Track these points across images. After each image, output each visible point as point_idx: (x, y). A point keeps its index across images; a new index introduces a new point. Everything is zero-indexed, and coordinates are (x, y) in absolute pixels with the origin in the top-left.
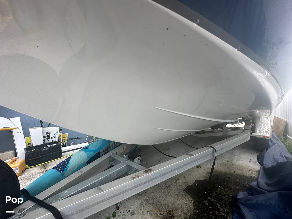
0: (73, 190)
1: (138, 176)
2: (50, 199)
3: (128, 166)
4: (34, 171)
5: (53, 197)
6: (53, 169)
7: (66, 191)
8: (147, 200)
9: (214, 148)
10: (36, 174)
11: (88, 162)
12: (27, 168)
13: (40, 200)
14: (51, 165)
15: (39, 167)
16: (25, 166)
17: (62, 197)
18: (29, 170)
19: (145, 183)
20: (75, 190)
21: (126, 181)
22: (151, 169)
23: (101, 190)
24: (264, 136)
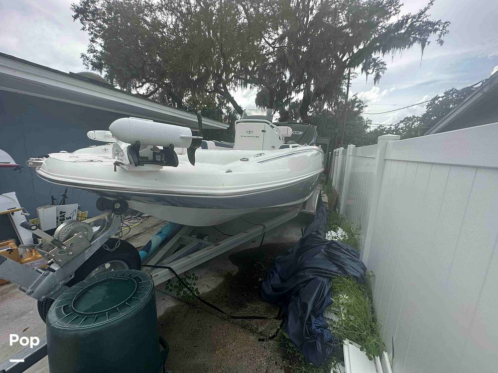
9: (264, 227)
24: (310, 212)
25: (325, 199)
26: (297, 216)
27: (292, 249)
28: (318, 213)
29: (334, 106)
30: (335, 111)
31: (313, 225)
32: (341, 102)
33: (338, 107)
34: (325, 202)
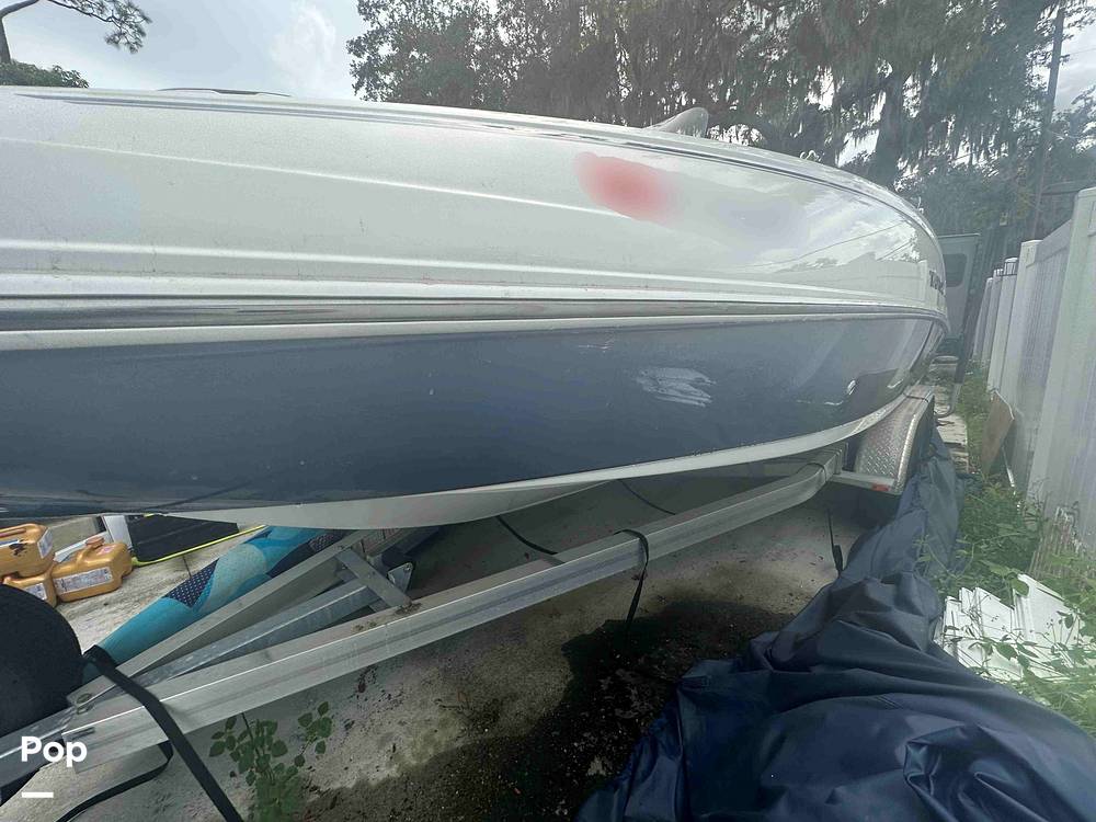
0: (205, 655)
1: (373, 625)
2: (149, 675)
3: (369, 591)
4: (157, 575)
5: (156, 671)
6: (166, 596)
7: (190, 658)
8: (445, 670)
9: (644, 542)
10: (159, 587)
11: (274, 573)
12: (136, 567)
13: (126, 677)
14: (204, 559)
15: (170, 563)
16: (130, 560)
17: (176, 672)
18: (141, 571)
19: (392, 640)
20: (211, 656)
21: (334, 639)
22: (419, 604)
23: (268, 658)
24: (875, 486)
25: (954, 431)
26: (813, 498)
27: (776, 634)
28: (916, 486)
29: (998, 146)
30: (999, 165)
31: (888, 538)
32: (1025, 129)
33: (1012, 149)
34: (957, 446)
